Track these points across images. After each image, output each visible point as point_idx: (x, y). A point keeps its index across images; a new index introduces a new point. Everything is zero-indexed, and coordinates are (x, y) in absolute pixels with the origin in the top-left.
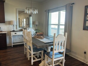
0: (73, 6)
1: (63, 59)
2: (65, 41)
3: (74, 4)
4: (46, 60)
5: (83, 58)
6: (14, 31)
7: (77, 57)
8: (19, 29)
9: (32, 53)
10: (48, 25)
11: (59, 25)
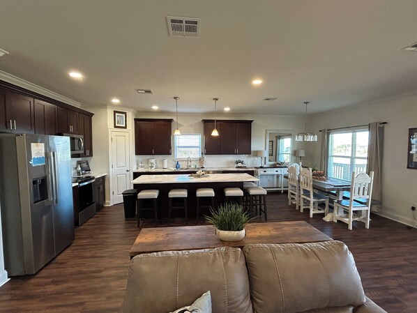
0: (383, 127)
1: (367, 211)
2: (370, 184)
3: (385, 123)
4: (335, 211)
5: (409, 219)
6: (261, 167)
7: (398, 219)
8: (268, 163)
9: (312, 199)
10: (328, 157)
11: (353, 158)
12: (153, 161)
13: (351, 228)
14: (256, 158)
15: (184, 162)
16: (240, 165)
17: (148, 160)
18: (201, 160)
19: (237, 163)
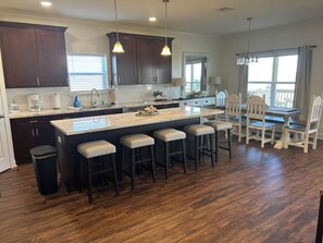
0: (312, 51)
3: (315, 46)
11: (274, 83)
12: (37, 97)
13: (306, 151)
14: (173, 88)
15: (85, 98)
16: (159, 97)
17: (26, 97)
18: (111, 93)
19: (156, 94)
